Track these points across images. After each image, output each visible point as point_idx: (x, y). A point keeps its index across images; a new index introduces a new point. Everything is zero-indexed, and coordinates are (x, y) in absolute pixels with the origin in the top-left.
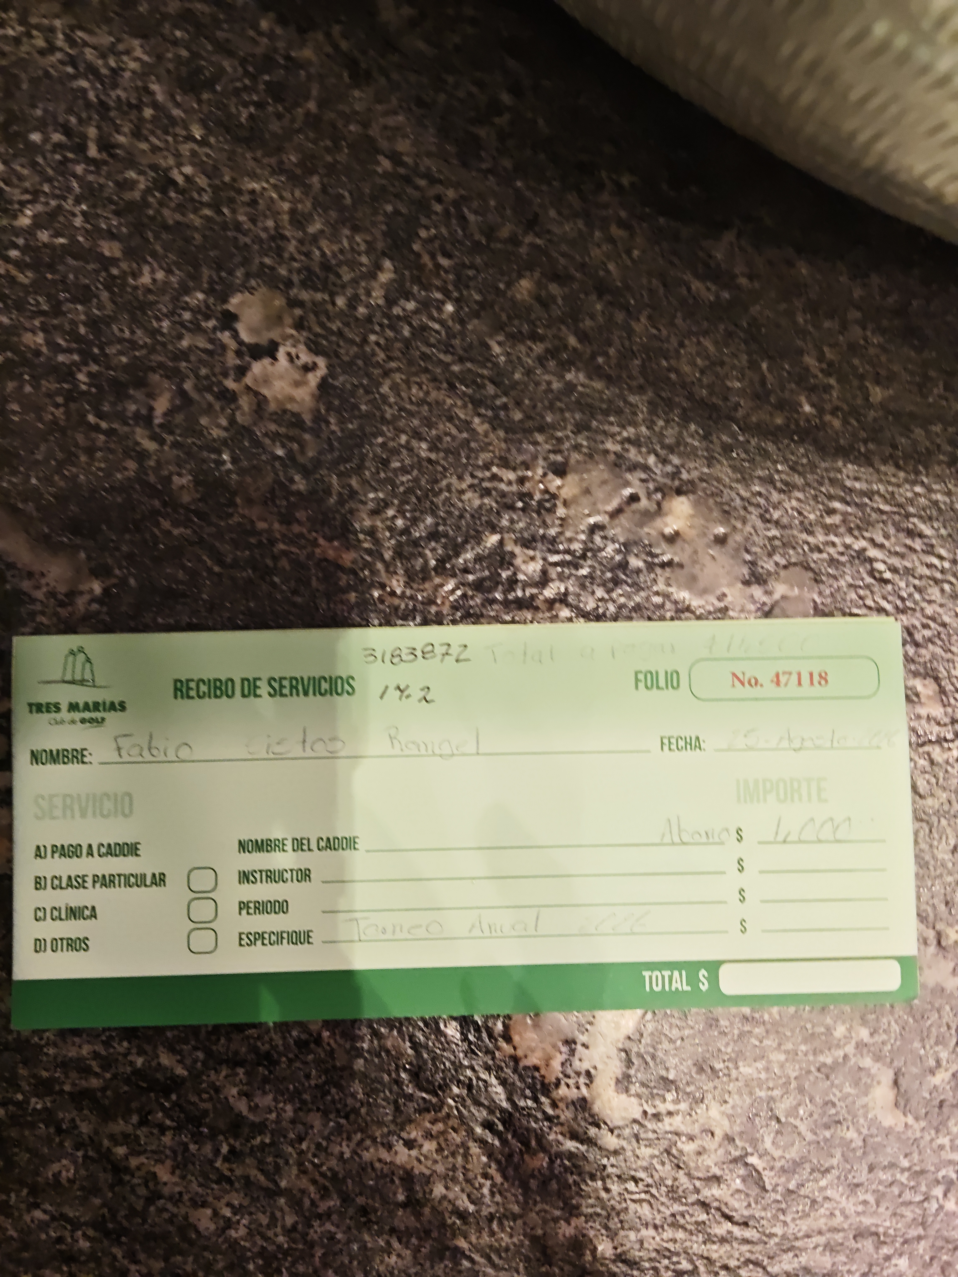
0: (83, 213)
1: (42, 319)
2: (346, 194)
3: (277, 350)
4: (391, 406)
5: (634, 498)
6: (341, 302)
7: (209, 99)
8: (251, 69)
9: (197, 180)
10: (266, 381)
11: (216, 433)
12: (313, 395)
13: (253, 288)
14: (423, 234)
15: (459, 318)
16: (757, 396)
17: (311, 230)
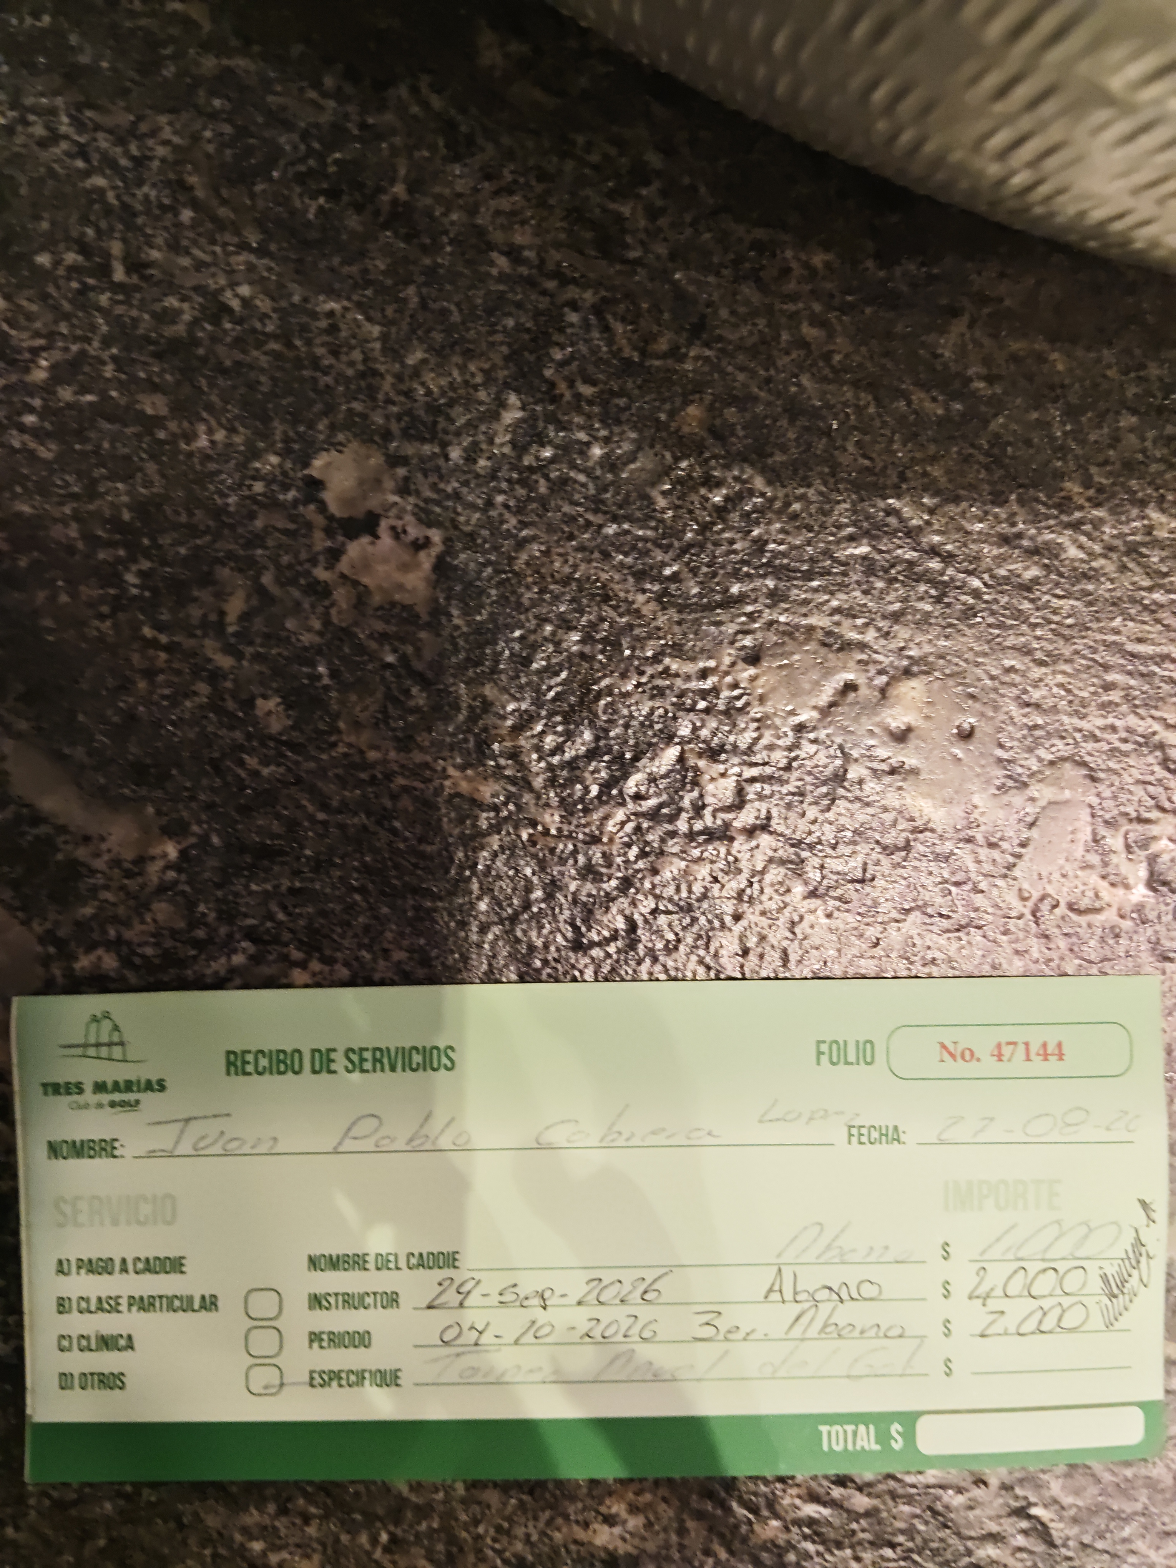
0: (114, 358)
1: (75, 505)
2: (453, 308)
3: (377, 525)
4: (528, 588)
5: (850, 687)
6: (455, 454)
7: (264, 191)
8: (316, 145)
9: (258, 302)
10: (366, 564)
11: (307, 638)
12: (427, 580)
13: (341, 444)
14: (558, 355)
15: (610, 464)
16: (1005, 540)
17: (410, 361)
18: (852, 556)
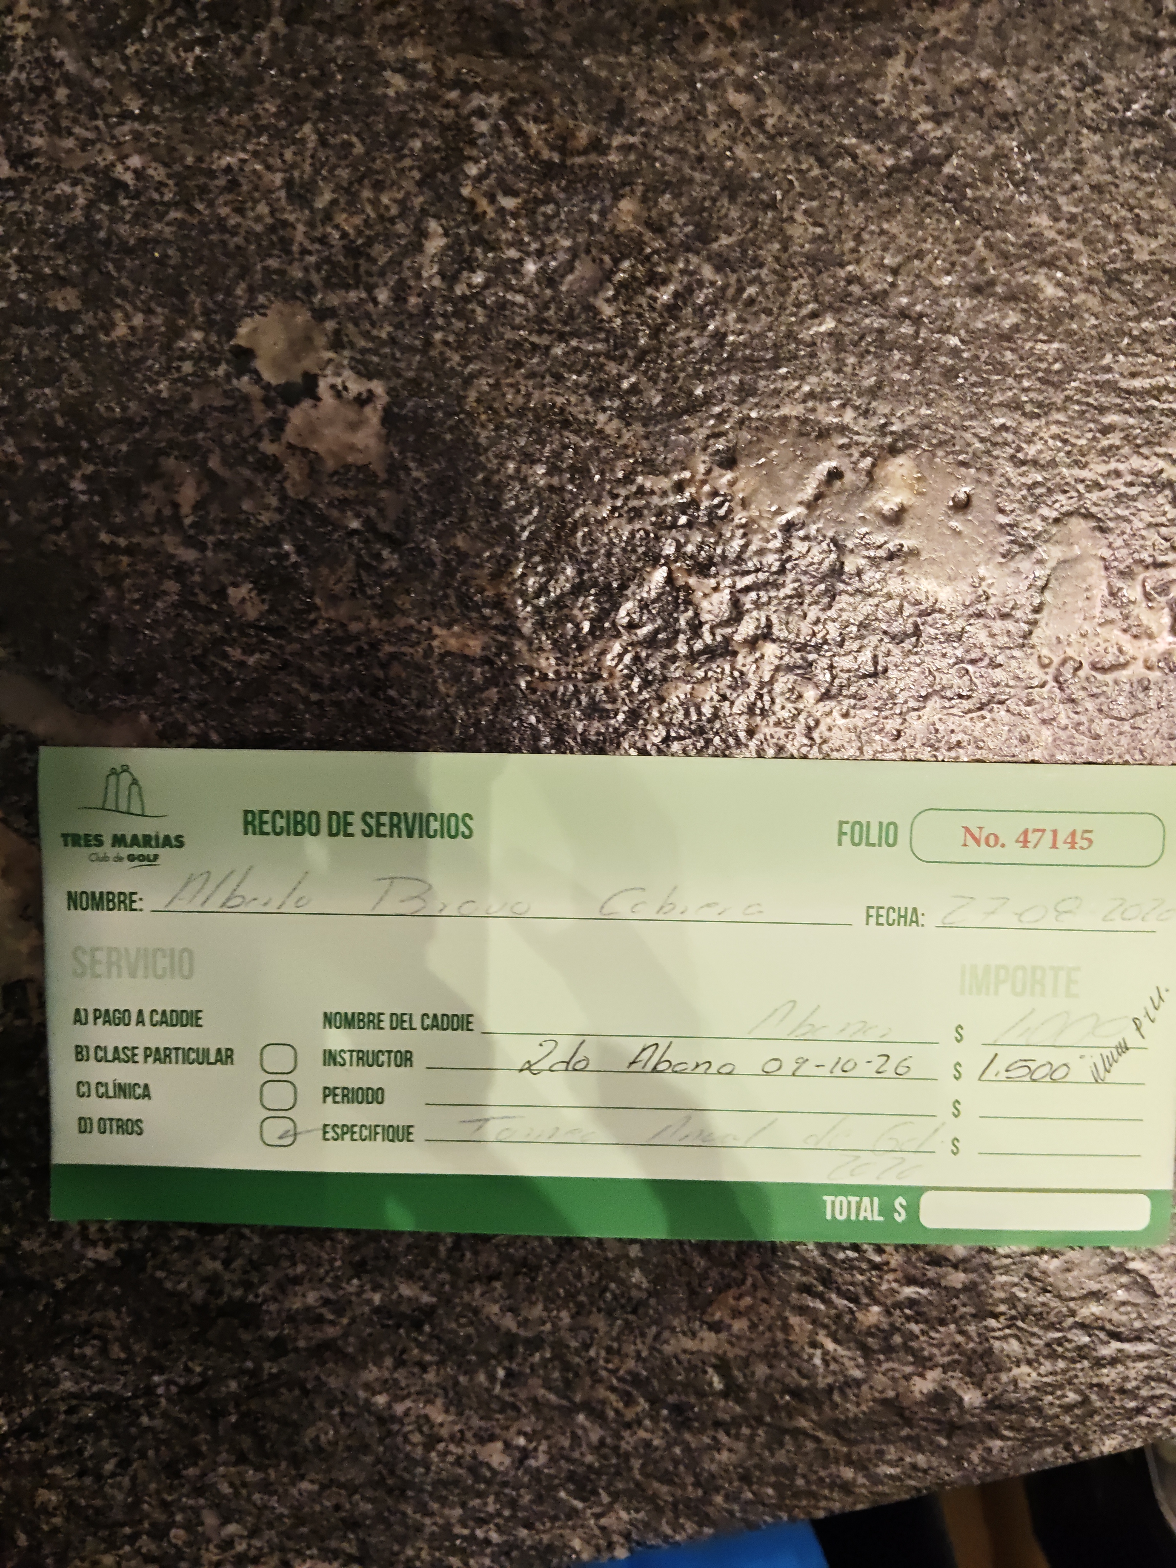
0: (16, 259)
2: (354, 139)
3: (316, 386)
4: (483, 426)
5: (835, 475)
6: (383, 296)
9: (151, 171)
10: (312, 430)
11: (265, 518)
12: (378, 436)
13: (263, 306)
14: (473, 170)
15: (548, 279)
16: (977, 290)
17: (320, 204)
18: (817, 334)
